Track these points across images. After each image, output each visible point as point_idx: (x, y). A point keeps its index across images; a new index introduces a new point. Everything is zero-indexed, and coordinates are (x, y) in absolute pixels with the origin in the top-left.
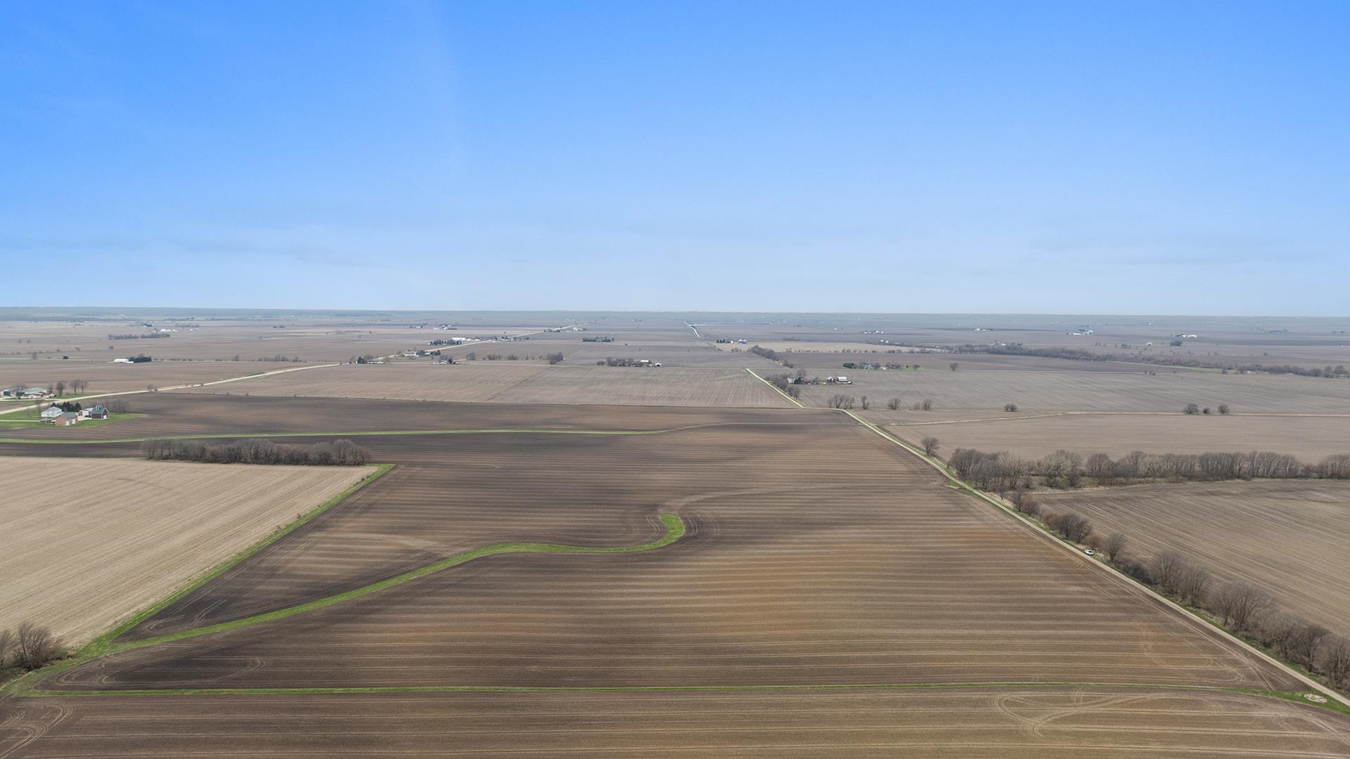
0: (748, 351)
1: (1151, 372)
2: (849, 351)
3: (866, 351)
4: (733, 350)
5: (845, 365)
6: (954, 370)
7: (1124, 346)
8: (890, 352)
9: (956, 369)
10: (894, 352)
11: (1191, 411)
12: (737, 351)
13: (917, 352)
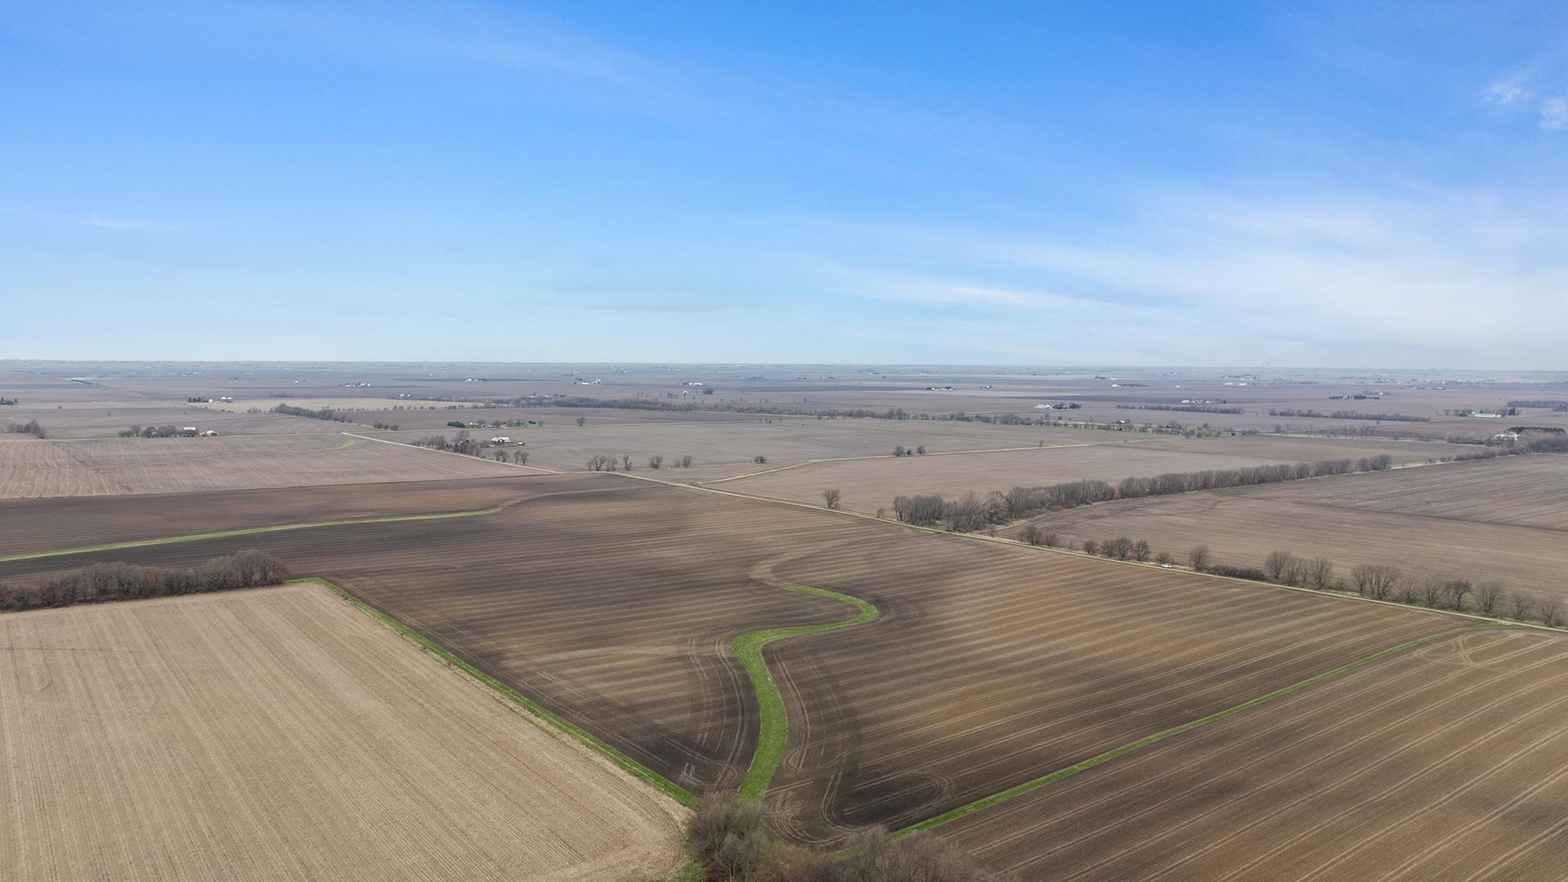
0: (271, 411)
1: (767, 420)
2: (402, 408)
3: (422, 408)
4: (249, 411)
5: (450, 424)
6: (581, 425)
7: (670, 395)
8: (450, 408)
9: (583, 424)
10: (455, 407)
11: (899, 453)
12: (255, 412)
13: (482, 407)
